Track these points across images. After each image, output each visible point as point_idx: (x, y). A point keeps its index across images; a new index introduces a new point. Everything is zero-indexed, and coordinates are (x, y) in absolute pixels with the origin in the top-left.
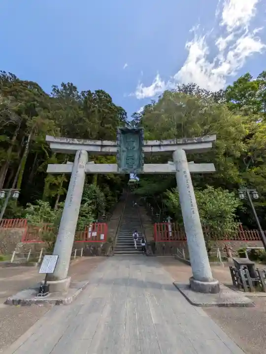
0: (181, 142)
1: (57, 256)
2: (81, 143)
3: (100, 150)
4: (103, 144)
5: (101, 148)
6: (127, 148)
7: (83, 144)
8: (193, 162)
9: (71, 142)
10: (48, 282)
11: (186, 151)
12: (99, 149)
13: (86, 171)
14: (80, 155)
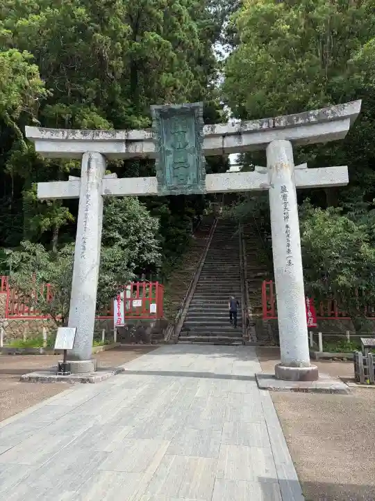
0: (282, 124)
1: (75, 329)
2: (89, 137)
3: (124, 151)
4: (130, 138)
5: (127, 146)
6: (172, 146)
7: (93, 141)
8: (305, 165)
9: (71, 138)
10: (68, 362)
11: (293, 142)
12: (123, 149)
13: (104, 194)
14: (89, 164)
